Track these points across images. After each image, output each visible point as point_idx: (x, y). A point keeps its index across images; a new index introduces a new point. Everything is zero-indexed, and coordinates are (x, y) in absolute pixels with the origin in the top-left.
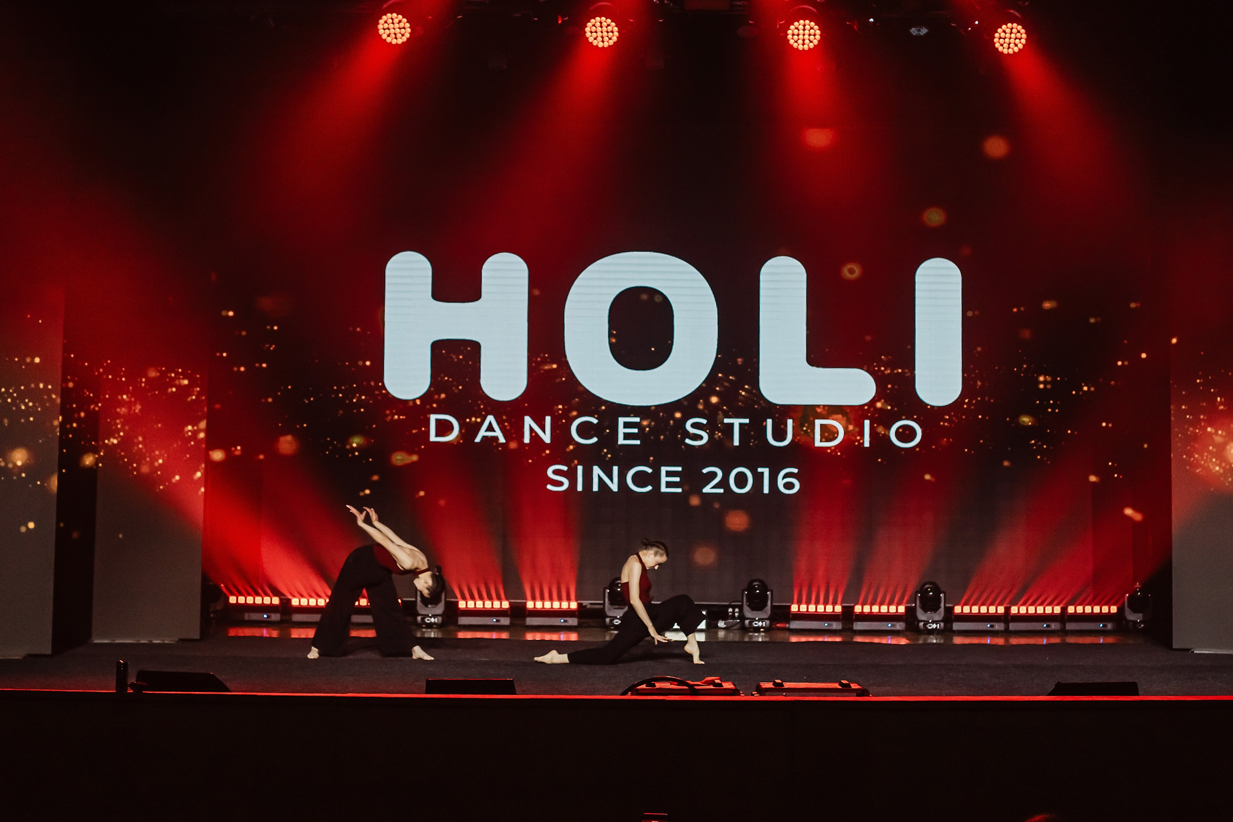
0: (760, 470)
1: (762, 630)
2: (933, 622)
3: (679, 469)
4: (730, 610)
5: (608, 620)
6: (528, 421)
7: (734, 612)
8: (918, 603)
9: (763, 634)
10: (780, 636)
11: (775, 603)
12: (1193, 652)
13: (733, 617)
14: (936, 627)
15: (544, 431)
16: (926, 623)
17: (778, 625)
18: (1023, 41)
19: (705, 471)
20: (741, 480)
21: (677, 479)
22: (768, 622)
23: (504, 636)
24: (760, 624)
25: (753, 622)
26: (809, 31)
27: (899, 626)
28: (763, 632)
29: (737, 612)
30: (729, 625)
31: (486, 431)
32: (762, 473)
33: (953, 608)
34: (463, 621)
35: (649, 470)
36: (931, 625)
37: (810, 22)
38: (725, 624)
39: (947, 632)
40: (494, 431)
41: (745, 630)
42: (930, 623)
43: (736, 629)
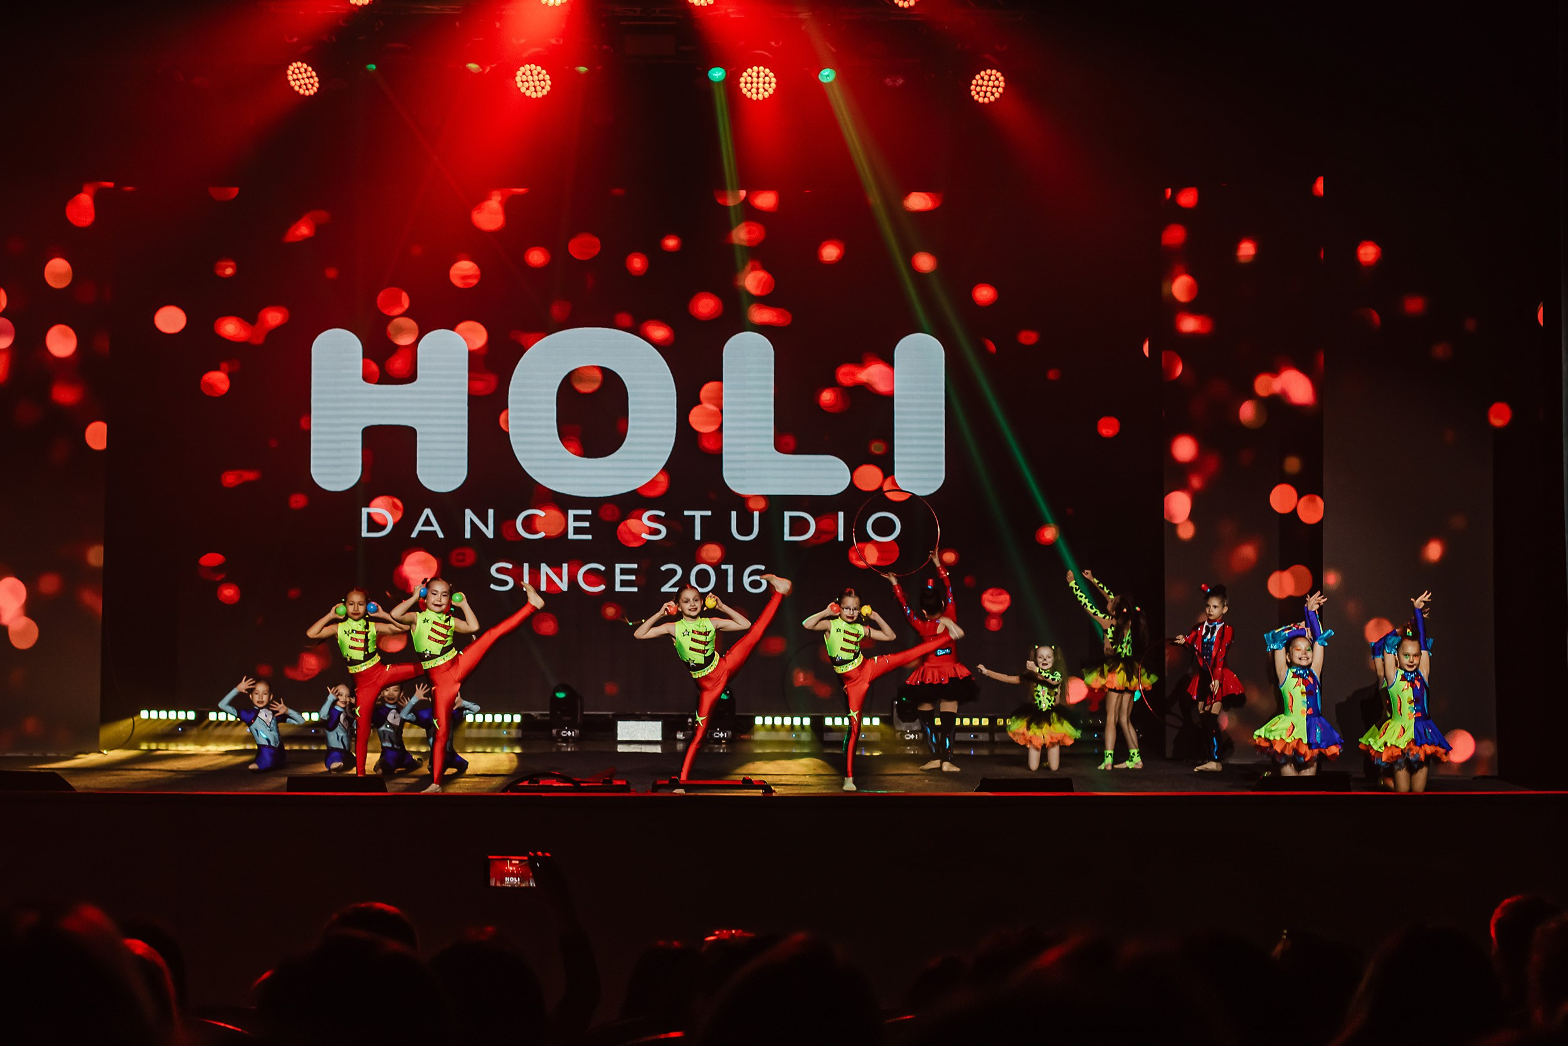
0: (723, 567)
1: (723, 741)
2: (911, 732)
3: (635, 566)
5: (554, 731)
6: (469, 514)
8: (895, 713)
9: (724, 746)
10: (744, 748)
11: (738, 712)
14: (914, 739)
15: (487, 527)
16: (904, 733)
17: (741, 736)
18: (1000, 90)
19: (663, 568)
20: (703, 578)
21: (633, 578)
22: (730, 733)
24: (721, 735)
26: (764, 78)
27: (874, 738)
28: (724, 743)
31: (423, 525)
32: (727, 570)
35: (603, 568)
36: (908, 735)
37: (765, 68)
38: (683, 736)
40: (431, 525)
42: (908, 733)
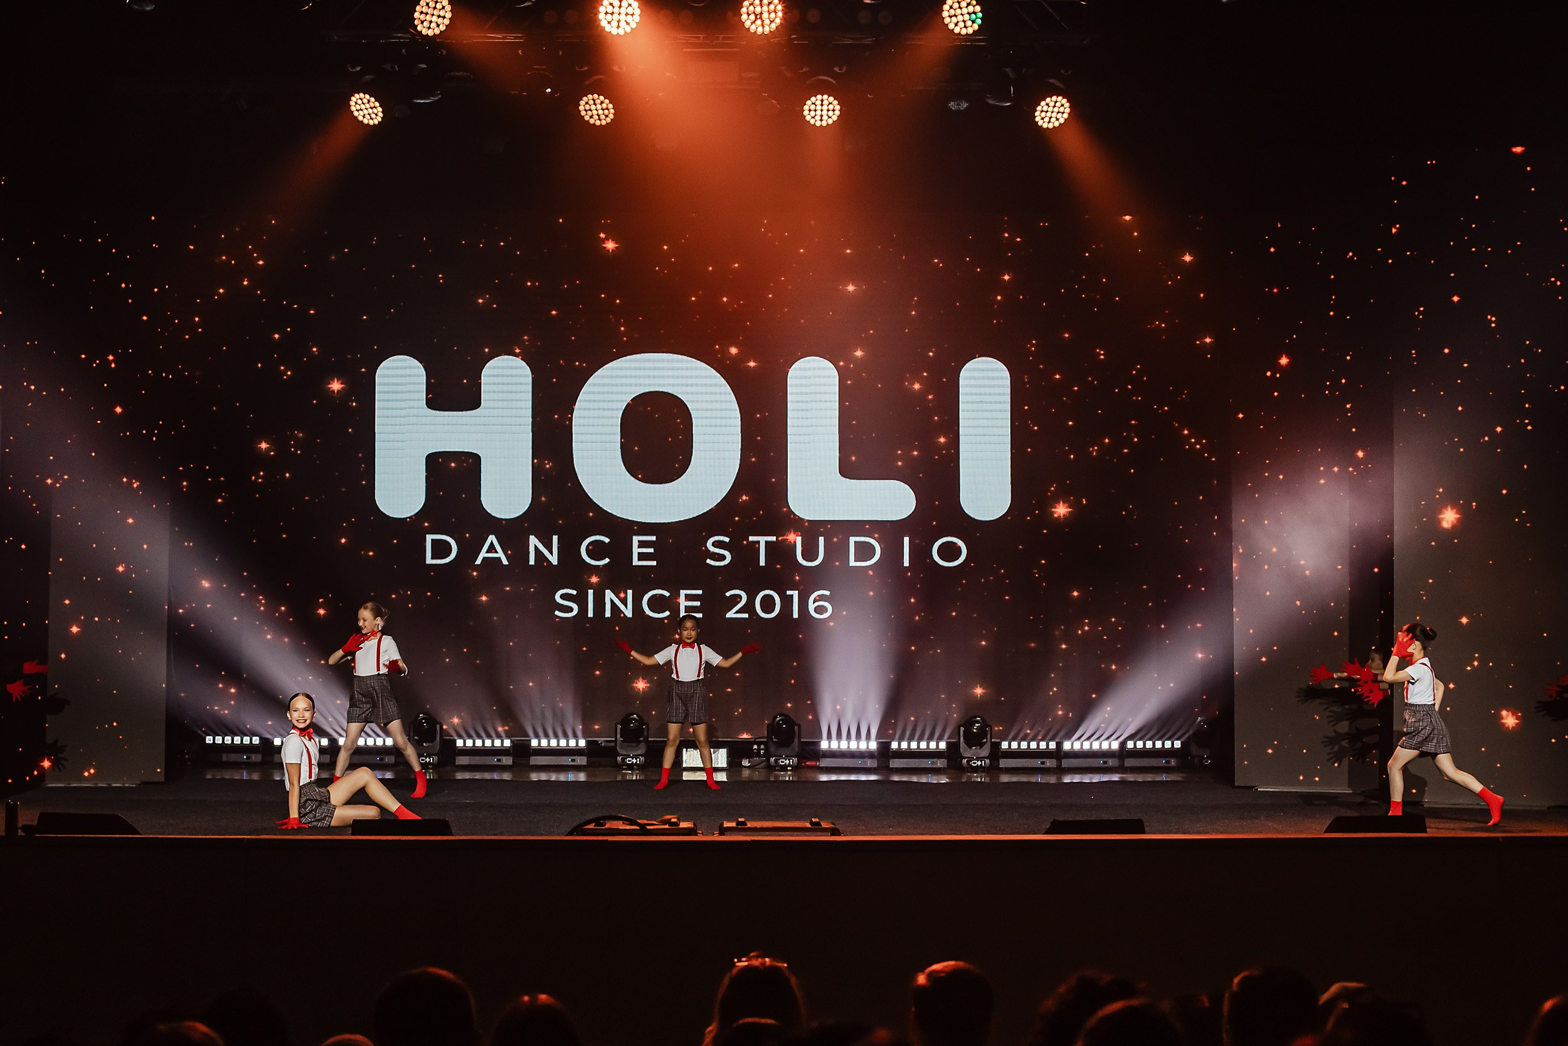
0: (789, 593)
1: (789, 768)
2: (978, 759)
3: (700, 592)
4: (755, 747)
5: (619, 759)
6: (533, 541)
7: (759, 749)
8: (962, 739)
9: (789, 773)
10: (810, 775)
11: (804, 738)
12: (1257, 789)
13: (758, 755)
14: (981, 765)
15: (551, 553)
16: (970, 759)
17: (807, 763)
18: (1066, 115)
19: (728, 594)
20: (768, 604)
21: (698, 604)
22: (795, 760)
23: (507, 776)
24: (787, 762)
25: (779, 760)
26: (828, 106)
27: (940, 763)
28: (790, 770)
29: (762, 749)
30: (754, 763)
31: (487, 552)
32: (791, 597)
33: (1000, 744)
34: (462, 760)
35: (667, 594)
36: (975, 762)
37: (829, 97)
38: (749, 763)
39: (993, 769)
40: (496, 552)
41: (770, 768)
42: (975, 760)
43: (762, 768)
